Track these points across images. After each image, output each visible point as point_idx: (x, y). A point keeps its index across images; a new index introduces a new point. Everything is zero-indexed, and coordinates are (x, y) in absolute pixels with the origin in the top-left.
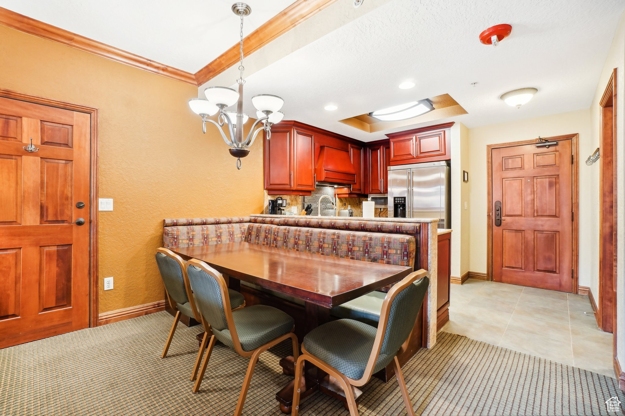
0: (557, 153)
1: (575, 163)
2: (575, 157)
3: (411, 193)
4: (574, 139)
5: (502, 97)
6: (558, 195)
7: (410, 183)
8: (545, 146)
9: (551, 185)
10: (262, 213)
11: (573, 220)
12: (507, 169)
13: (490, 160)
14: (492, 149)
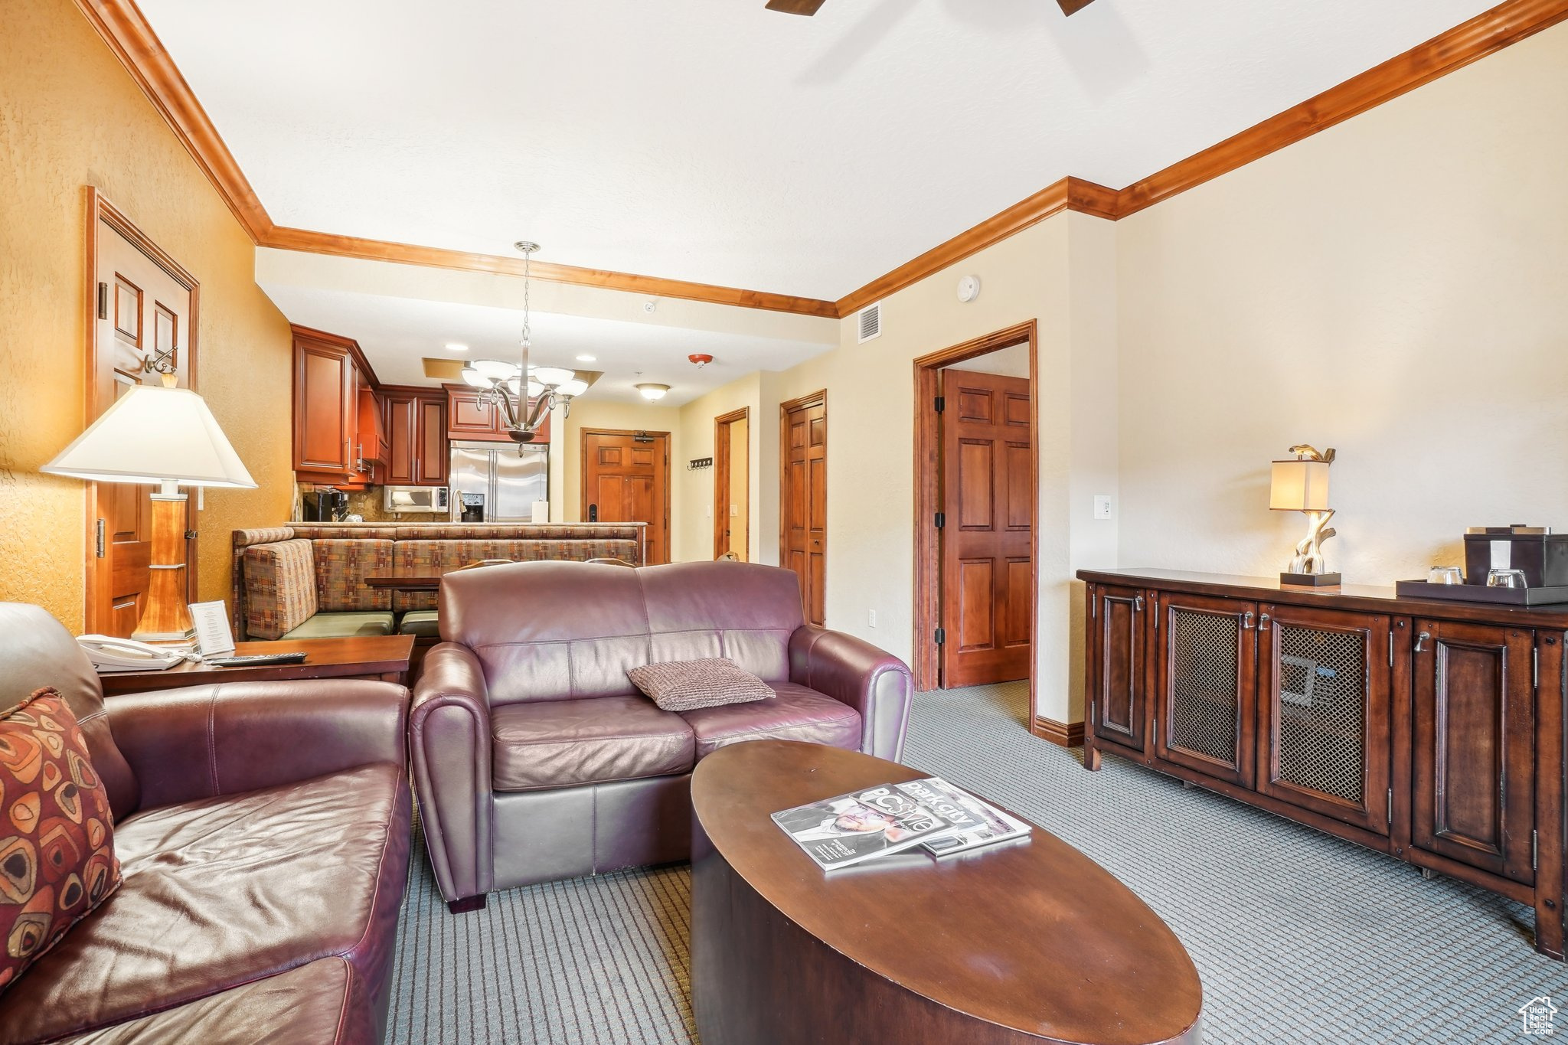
0: (653, 450)
1: (667, 465)
2: (667, 457)
3: (493, 488)
4: (667, 437)
5: (638, 386)
6: (653, 498)
7: (493, 469)
8: (643, 441)
9: (647, 487)
10: (291, 521)
11: (665, 528)
12: (603, 463)
13: (584, 449)
14: (586, 433)
